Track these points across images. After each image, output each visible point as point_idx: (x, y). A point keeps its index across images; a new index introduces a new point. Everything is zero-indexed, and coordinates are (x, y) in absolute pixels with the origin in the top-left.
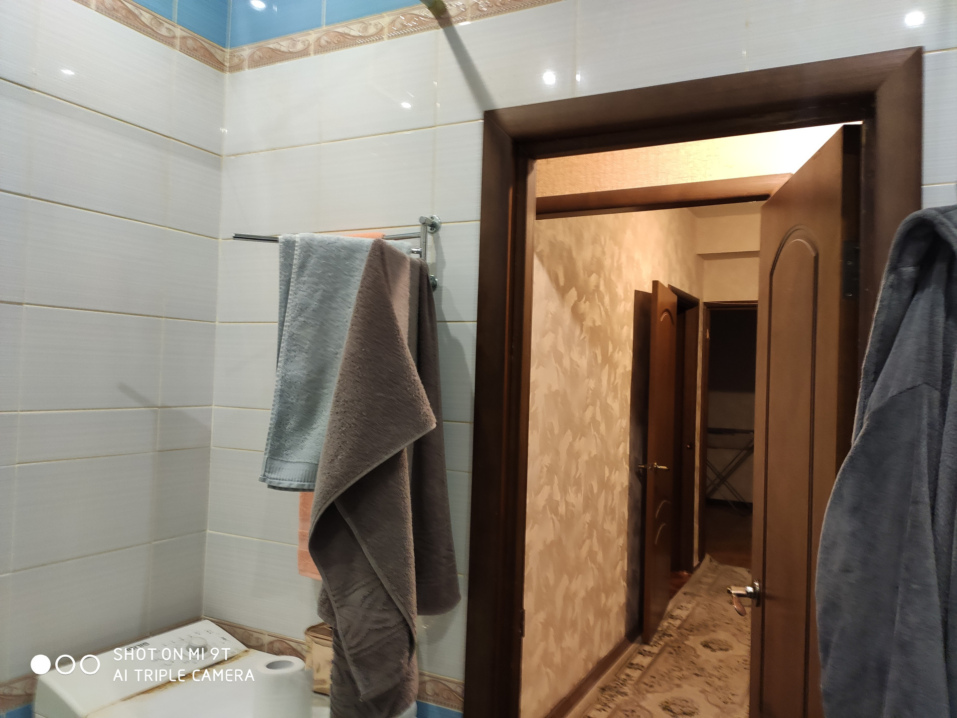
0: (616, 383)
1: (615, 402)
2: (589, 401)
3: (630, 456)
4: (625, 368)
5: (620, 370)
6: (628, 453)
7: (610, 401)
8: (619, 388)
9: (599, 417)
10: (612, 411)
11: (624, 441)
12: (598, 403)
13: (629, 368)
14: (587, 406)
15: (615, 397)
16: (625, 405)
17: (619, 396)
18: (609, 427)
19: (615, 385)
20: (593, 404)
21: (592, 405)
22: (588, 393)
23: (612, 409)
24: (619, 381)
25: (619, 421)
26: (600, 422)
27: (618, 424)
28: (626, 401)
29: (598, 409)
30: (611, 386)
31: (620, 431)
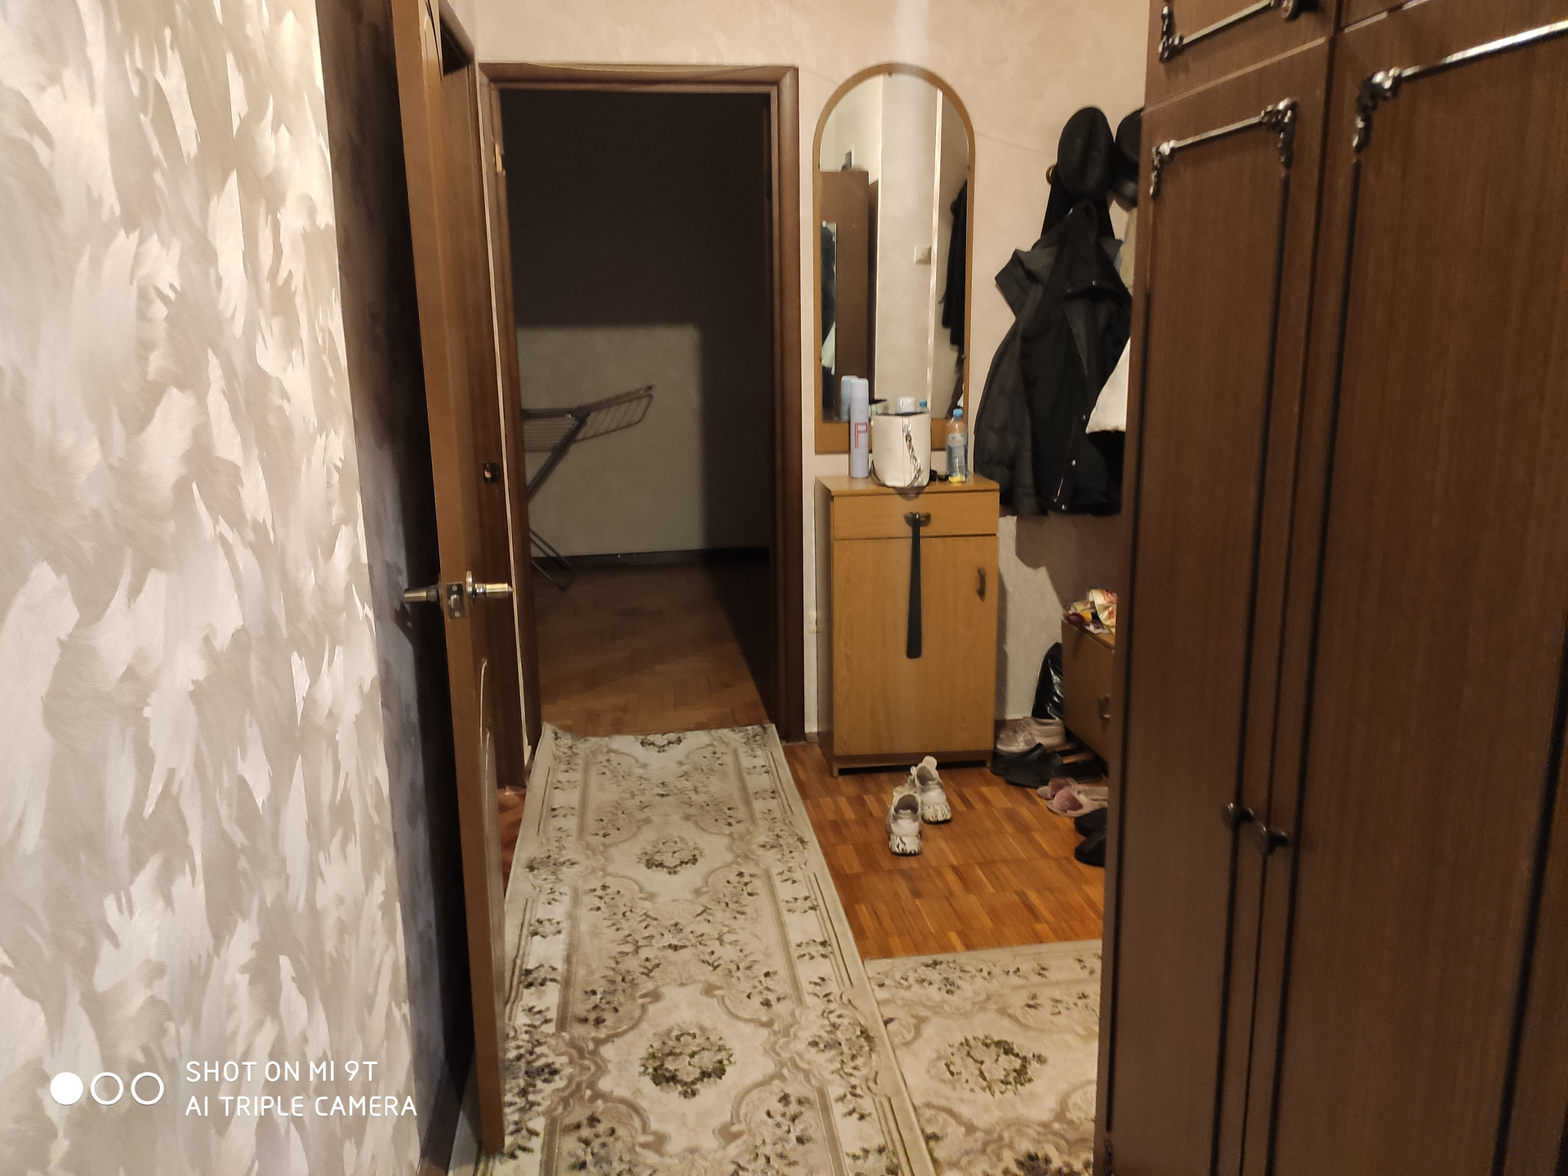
0: (283, 274)
1: (290, 360)
2: (156, 361)
3: (370, 567)
4: (312, 211)
5: (292, 221)
6: (365, 559)
7: (268, 357)
8: (299, 300)
9: (228, 444)
10: (285, 403)
11: (348, 520)
12: (215, 371)
13: (327, 216)
14: (152, 395)
15: (290, 339)
16: (331, 373)
17: (304, 333)
18: (280, 481)
19: (280, 282)
20: (190, 379)
21: (182, 386)
22: (143, 316)
23: (285, 395)
24: (293, 264)
25: (320, 442)
26: (237, 468)
27: (316, 459)
28: (334, 357)
29: (217, 403)
30: (266, 287)
31: (329, 485)
